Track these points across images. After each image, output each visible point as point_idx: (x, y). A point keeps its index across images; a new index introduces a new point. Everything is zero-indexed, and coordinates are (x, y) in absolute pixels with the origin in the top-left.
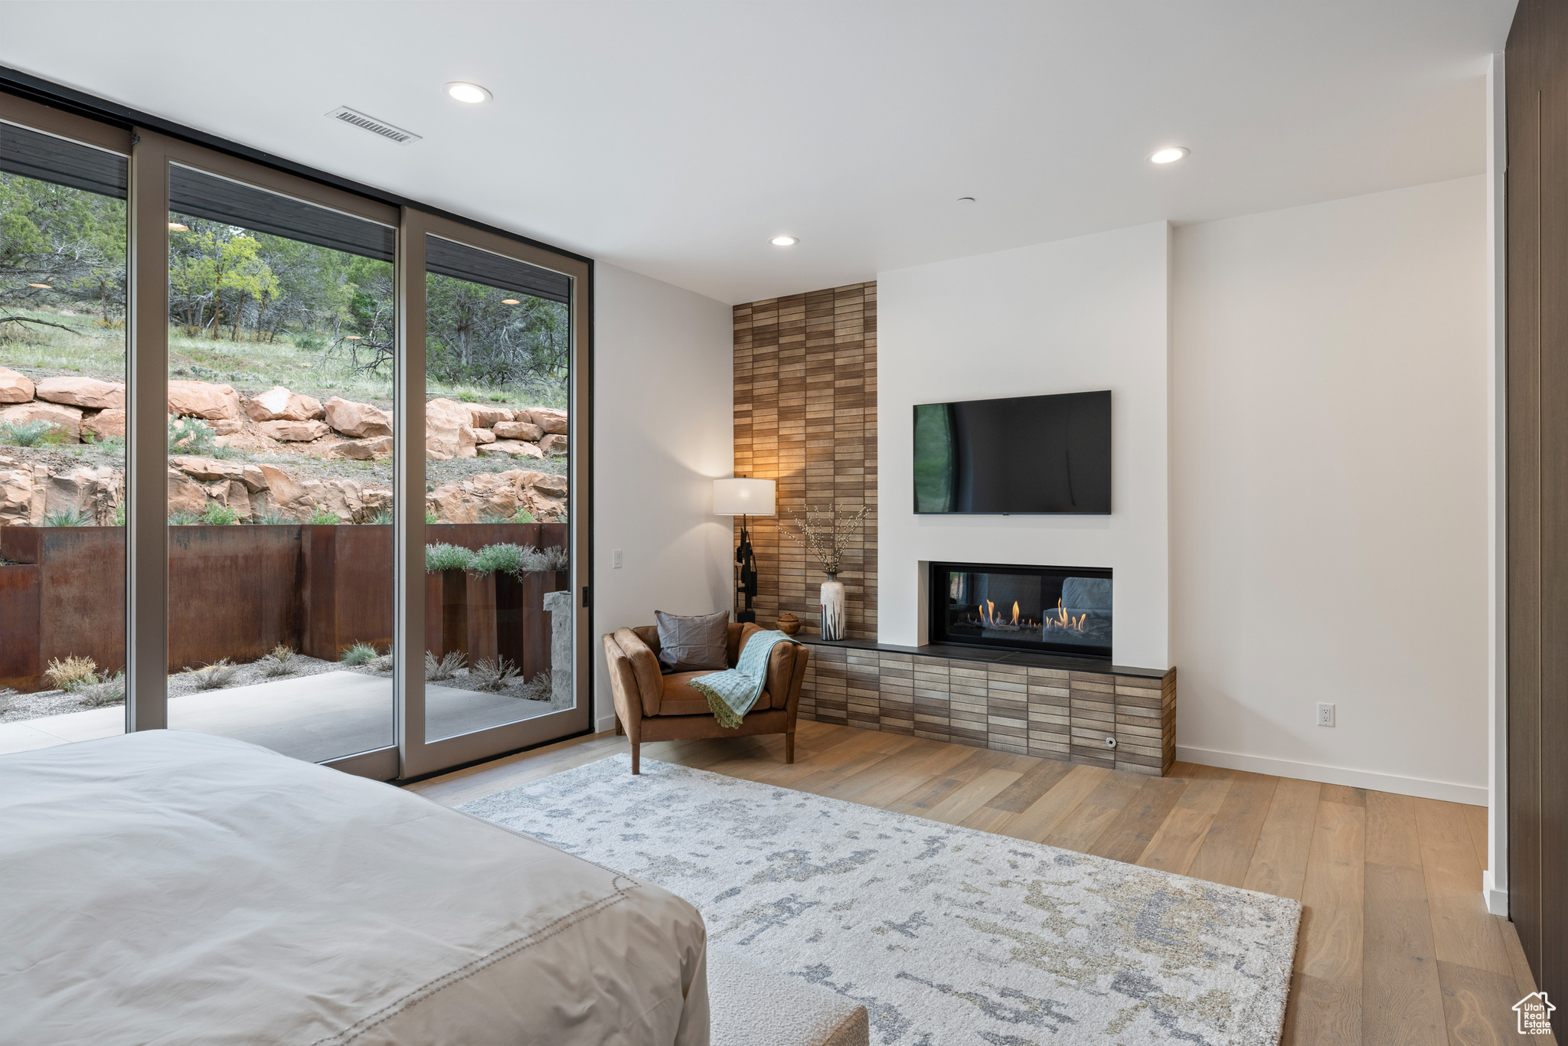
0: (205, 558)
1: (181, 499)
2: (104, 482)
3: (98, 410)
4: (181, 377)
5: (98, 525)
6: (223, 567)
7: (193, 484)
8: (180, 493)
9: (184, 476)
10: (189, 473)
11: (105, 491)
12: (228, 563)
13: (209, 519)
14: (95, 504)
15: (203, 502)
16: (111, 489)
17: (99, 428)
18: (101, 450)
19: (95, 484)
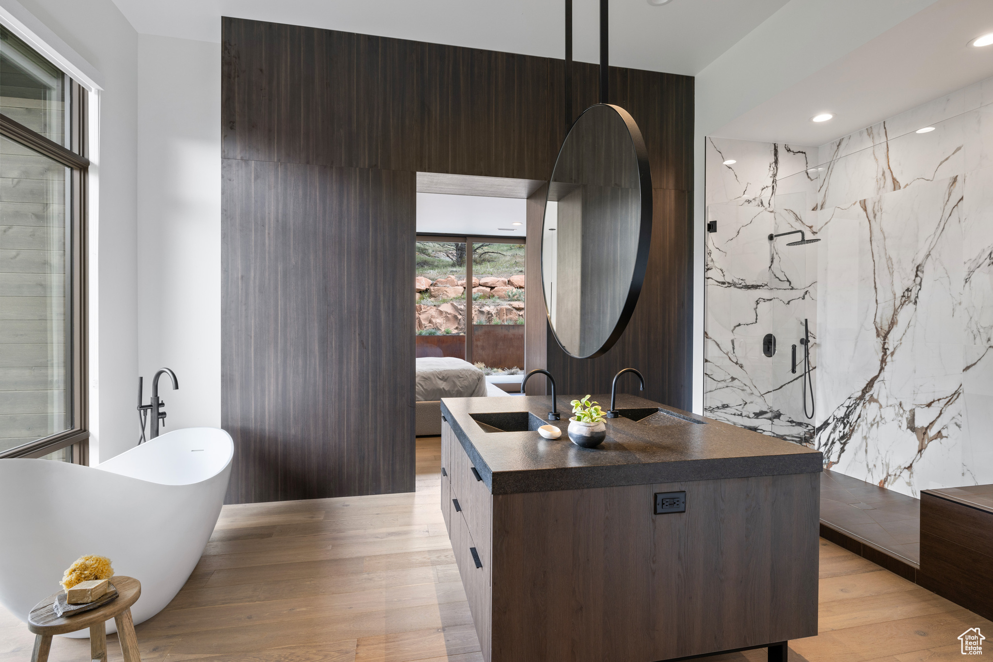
0: (514, 335)
1: (511, 316)
2: (491, 311)
3: (494, 287)
4: (521, 273)
5: (488, 324)
6: (519, 338)
7: (515, 311)
8: (511, 314)
9: (512, 309)
10: (514, 308)
11: (491, 314)
12: (520, 337)
13: (518, 323)
14: (489, 318)
15: (517, 317)
16: (493, 313)
17: (494, 294)
18: (492, 301)
19: (489, 311)
